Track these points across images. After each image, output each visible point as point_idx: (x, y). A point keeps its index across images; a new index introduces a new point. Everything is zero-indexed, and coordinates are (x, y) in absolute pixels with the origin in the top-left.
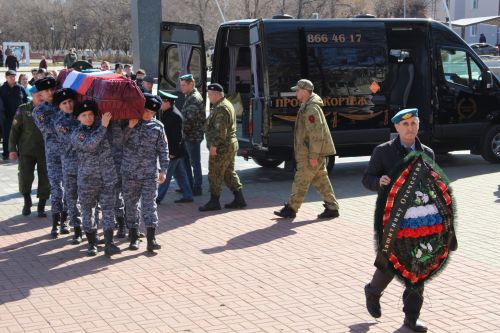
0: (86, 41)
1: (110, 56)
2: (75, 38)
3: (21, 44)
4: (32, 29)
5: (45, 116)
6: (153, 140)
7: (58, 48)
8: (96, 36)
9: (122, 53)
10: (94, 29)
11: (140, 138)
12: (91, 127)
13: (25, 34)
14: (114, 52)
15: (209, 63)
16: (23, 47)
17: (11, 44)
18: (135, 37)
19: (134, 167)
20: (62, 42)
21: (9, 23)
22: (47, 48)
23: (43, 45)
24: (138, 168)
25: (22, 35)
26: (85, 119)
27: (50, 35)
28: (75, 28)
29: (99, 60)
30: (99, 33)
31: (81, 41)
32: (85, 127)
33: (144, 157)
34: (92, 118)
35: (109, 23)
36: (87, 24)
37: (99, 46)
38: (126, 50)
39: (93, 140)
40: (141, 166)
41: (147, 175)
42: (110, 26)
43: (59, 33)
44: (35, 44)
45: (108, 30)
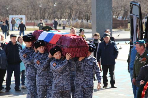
0: (62, 14)
1: (77, 24)
2: (54, 12)
3: (20, 16)
4: (28, 7)
5: (26, 55)
6: (91, 67)
7: (44, 19)
8: (68, 11)
9: (85, 22)
10: (67, 6)
11: (84, 66)
12: (60, 59)
13: (23, 10)
14: (80, 21)
15: (144, 28)
16: (21, 19)
17: (14, 16)
18: (93, 11)
19: (82, 81)
20: (47, 15)
21: (14, 3)
22: (37, 19)
23: (34, 17)
24: (84, 82)
25: (21, 11)
26: (57, 56)
27: (39, 10)
28: (55, 5)
29: (69, 26)
30: (70, 8)
31: (58, 14)
32: (57, 60)
33: (87, 76)
34: (60, 54)
35: (77, 2)
36: (63, 3)
37: (70, 17)
38: (87, 20)
39: (60, 66)
40: (85, 81)
41: (89, 85)
42: (78, 4)
43: (45, 9)
44: (29, 16)
45: (76, 7)
